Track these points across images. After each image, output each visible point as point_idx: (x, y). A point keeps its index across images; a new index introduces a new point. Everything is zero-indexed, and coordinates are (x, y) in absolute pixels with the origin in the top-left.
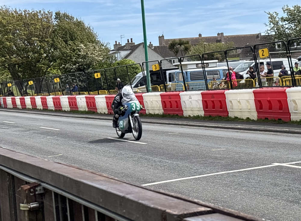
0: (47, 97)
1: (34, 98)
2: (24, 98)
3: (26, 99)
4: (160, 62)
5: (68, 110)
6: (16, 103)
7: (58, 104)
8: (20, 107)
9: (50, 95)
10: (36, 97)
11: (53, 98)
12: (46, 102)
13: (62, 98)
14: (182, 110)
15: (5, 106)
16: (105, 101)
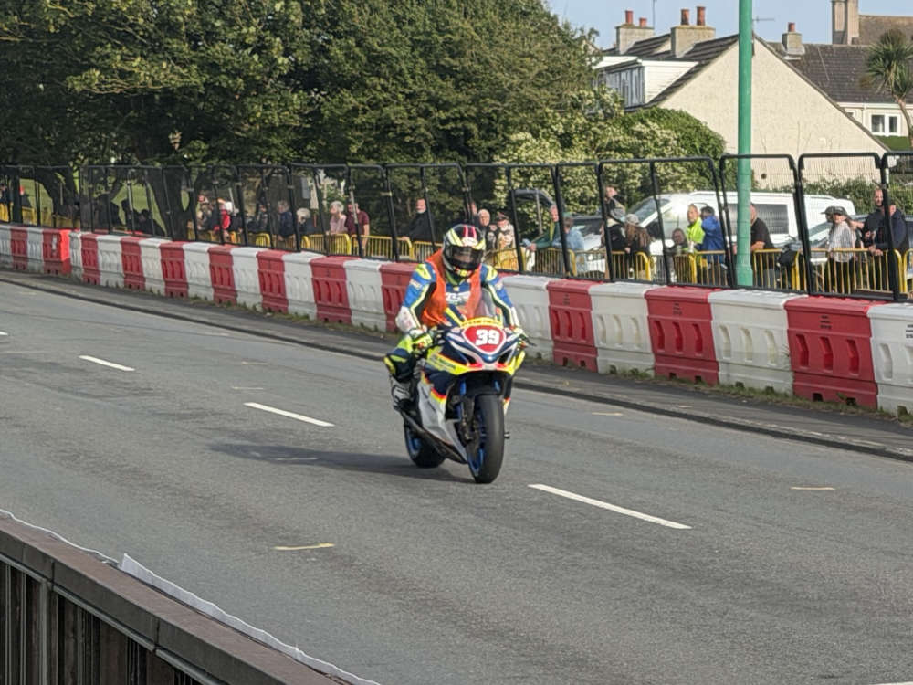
0: (286, 257)
1: (230, 256)
2: (181, 251)
3: (187, 255)
4: (796, 162)
5: (376, 327)
6: (139, 268)
7: (335, 296)
8: (160, 287)
9: (298, 250)
10: (235, 251)
11: (314, 265)
12: (280, 279)
13: (355, 268)
14: (873, 382)
15: (92, 275)
16: (547, 303)
